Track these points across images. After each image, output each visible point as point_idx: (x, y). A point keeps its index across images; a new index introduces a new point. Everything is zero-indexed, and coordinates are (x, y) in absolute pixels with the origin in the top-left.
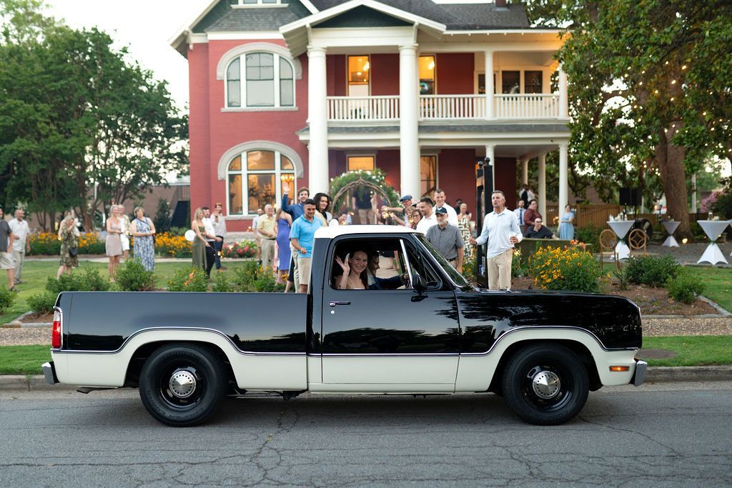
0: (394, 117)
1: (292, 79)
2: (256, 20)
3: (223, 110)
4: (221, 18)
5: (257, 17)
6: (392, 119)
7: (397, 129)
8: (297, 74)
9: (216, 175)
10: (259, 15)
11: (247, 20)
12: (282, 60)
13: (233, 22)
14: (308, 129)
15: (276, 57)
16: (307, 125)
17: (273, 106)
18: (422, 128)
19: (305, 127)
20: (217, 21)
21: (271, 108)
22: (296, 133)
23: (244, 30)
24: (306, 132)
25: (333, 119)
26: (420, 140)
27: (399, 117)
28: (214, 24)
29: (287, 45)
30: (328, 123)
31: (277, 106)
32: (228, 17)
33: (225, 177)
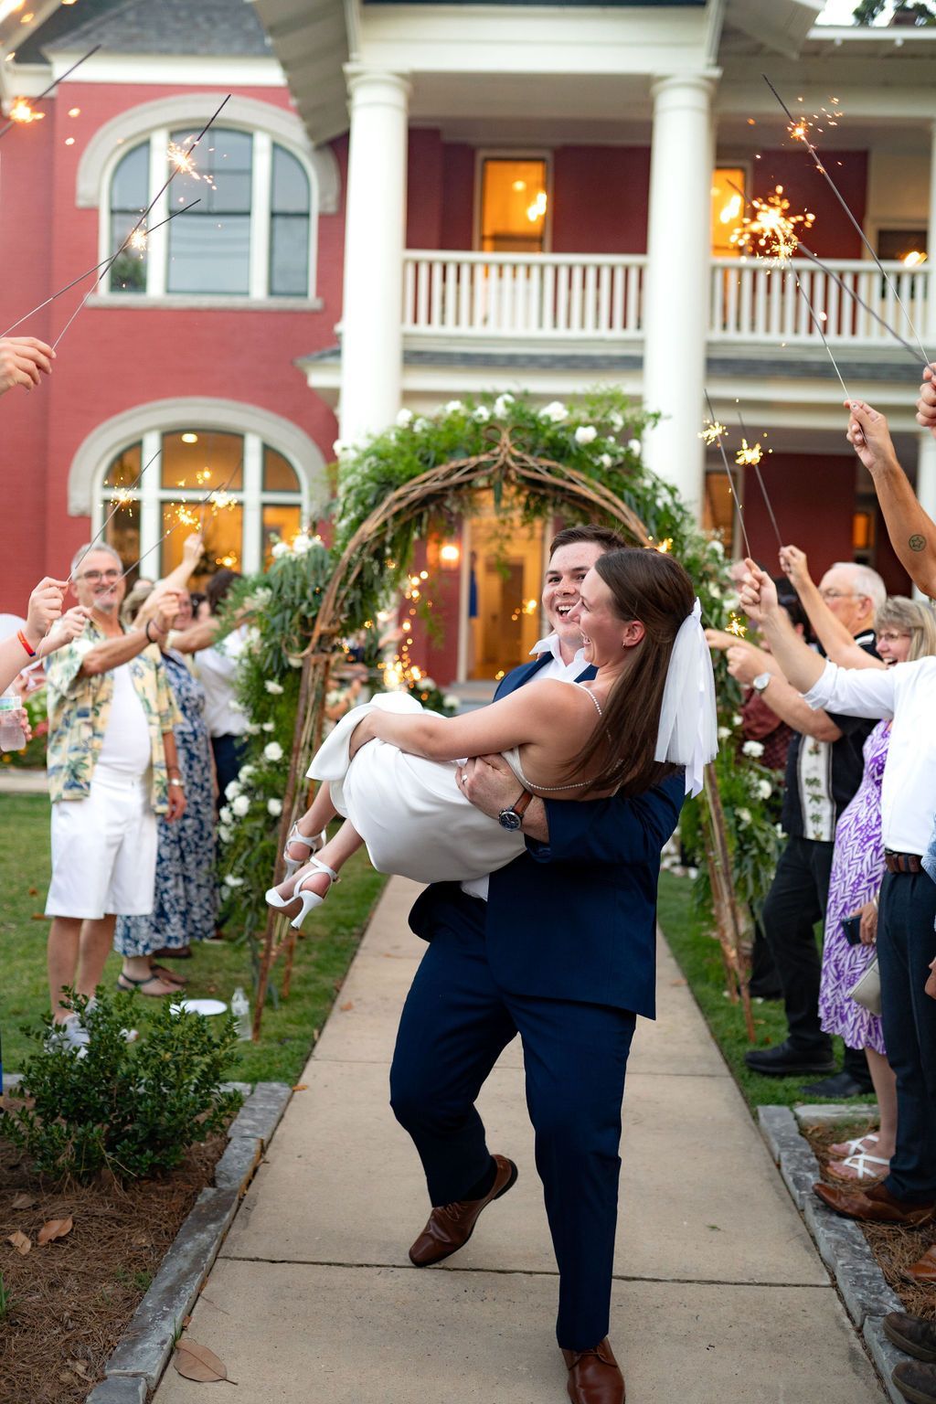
0: (625, 325)
1: (306, 215)
2: (206, 26)
3: (91, 300)
4: (100, 19)
5: (209, 20)
6: (617, 332)
7: (634, 364)
8: (323, 195)
9: (64, 500)
10: (216, 15)
11: (179, 26)
12: (279, 153)
13: (135, 30)
14: (338, 353)
15: (262, 143)
16: (336, 339)
17: (247, 293)
18: (719, 365)
19: (329, 347)
20: (86, 27)
21: (239, 302)
22: (300, 362)
23: (166, 52)
24: (330, 360)
25: (422, 327)
26: (711, 403)
27: (639, 327)
28: (74, 34)
29: (293, 102)
30: (406, 336)
31: (258, 293)
32: (120, 16)
33: (91, 507)
